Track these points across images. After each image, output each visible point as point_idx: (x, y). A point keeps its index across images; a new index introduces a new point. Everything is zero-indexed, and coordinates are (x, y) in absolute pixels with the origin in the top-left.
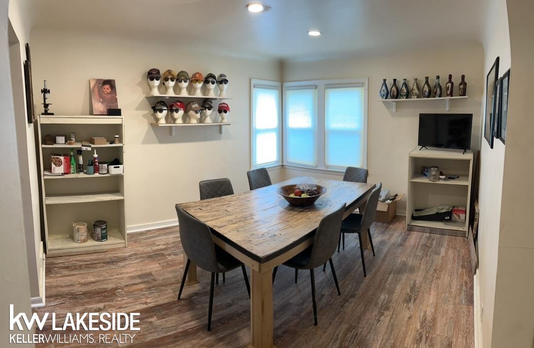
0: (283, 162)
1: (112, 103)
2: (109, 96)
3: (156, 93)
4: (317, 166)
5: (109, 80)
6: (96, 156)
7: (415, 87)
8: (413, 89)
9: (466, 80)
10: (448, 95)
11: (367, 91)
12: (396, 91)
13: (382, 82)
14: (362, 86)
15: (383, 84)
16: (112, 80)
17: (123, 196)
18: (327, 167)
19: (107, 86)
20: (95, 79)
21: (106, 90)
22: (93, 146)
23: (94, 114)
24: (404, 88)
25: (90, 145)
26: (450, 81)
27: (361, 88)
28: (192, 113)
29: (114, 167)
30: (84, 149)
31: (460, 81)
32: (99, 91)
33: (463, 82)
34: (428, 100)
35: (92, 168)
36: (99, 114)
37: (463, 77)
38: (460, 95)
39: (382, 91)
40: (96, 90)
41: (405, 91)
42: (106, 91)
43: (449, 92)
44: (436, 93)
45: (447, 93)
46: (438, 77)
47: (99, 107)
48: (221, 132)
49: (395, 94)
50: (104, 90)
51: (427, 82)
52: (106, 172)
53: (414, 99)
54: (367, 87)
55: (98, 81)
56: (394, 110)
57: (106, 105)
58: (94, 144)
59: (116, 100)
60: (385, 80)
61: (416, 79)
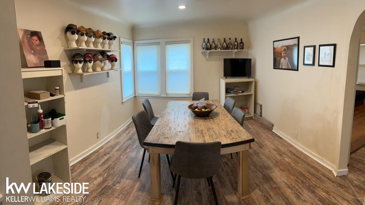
0: (135, 94)
1: (43, 55)
2: (38, 48)
3: (74, 45)
4: (161, 95)
5: (36, 31)
6: (41, 111)
7: (219, 44)
8: (218, 45)
9: (243, 41)
10: (235, 49)
11: (192, 46)
12: (209, 46)
13: (203, 40)
14: (189, 43)
15: (203, 42)
16: (38, 32)
17: (67, 145)
18: (167, 94)
19: (35, 38)
20: (22, 29)
21: (35, 41)
22: (39, 101)
23: (29, 66)
24: (213, 44)
25: (36, 101)
26: (236, 41)
27: (188, 44)
28: (98, 62)
29: (60, 119)
30: (31, 107)
31: (240, 41)
32: (29, 42)
33: (242, 42)
34: (226, 51)
35: (38, 125)
36: (34, 66)
37: (241, 39)
38: (241, 49)
39: (203, 46)
40: (26, 41)
41: (214, 46)
42: (35, 43)
43: (236, 47)
44: (230, 47)
45: (235, 47)
46: (230, 39)
47: (31, 58)
48: (108, 77)
49: (209, 47)
50: (33, 41)
51: (225, 41)
52: (50, 126)
53: (219, 50)
54: (192, 44)
55: (26, 31)
56: (208, 57)
57: (38, 57)
58: (40, 99)
59: (46, 53)
60: (204, 39)
61: (219, 39)
